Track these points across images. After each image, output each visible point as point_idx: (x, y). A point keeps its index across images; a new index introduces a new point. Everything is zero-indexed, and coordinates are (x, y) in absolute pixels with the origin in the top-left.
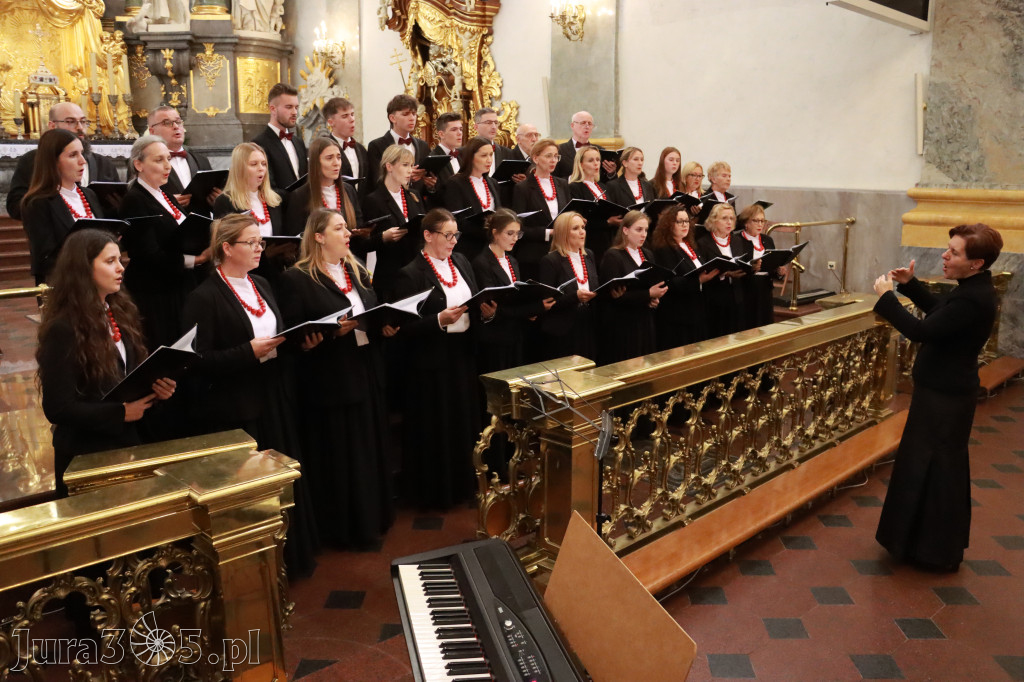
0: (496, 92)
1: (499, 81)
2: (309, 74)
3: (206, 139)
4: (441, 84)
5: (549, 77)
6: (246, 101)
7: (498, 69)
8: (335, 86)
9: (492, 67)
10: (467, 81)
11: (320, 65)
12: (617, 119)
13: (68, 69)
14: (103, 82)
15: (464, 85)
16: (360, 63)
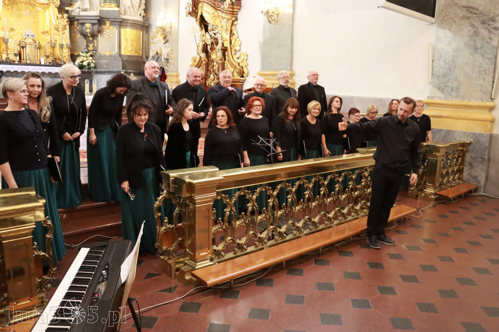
0: (238, 48)
1: (239, 43)
2: (155, 37)
3: (105, 66)
4: (212, 43)
5: (261, 41)
6: (125, 49)
7: (239, 37)
8: (166, 43)
9: (236, 36)
10: (225, 42)
11: (160, 33)
12: (292, 62)
13: (41, 31)
14: (57, 38)
15: (223, 44)
16: (178, 33)
